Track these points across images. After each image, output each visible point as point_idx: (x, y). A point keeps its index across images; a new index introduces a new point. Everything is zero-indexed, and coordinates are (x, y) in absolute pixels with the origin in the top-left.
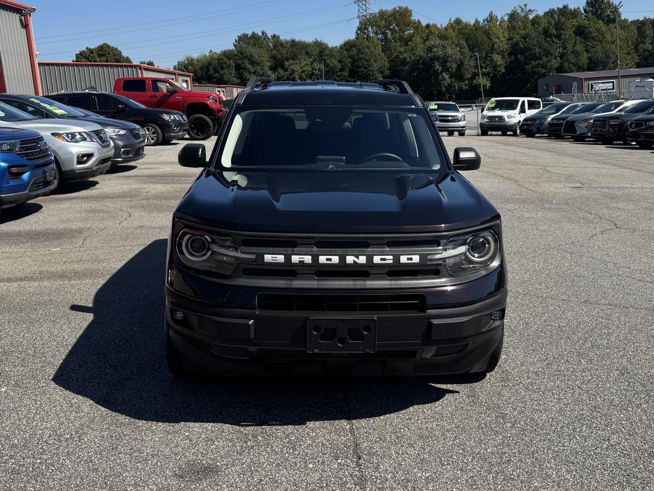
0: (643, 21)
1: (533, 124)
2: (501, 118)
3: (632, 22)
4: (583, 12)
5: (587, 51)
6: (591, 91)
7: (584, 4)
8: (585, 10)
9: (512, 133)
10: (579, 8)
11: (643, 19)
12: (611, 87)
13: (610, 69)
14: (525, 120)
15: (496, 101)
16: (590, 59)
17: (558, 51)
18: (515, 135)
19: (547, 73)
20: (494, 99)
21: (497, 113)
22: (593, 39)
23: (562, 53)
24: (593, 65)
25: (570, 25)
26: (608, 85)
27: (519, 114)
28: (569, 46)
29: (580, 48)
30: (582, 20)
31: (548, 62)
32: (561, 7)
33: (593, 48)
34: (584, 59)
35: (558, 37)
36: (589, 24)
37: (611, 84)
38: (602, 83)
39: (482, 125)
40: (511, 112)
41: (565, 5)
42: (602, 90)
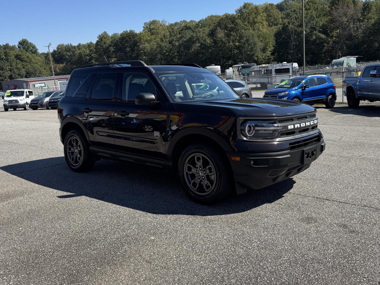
0: (47, 53)
1: (38, 103)
2: (17, 101)
3: (41, 54)
4: (18, 48)
5: (24, 68)
6: (34, 88)
7: (18, 44)
8: (19, 47)
9: (23, 109)
10: (15, 45)
11: (47, 52)
12: (44, 86)
13: (37, 77)
14: (32, 101)
15: (10, 92)
16: (26, 71)
17: (8, 68)
18: (25, 109)
19: (3, 79)
20: (9, 91)
21: (13, 98)
22: (26, 61)
23: (10, 68)
24: (28, 75)
25: (12, 53)
26: (42, 84)
27: (26, 98)
28: (14, 64)
29: (19, 66)
30: (17, 51)
31: (3, 73)
32: (5, 44)
33: (26, 66)
34: (23, 72)
35: (7, 60)
36: (23, 54)
37: (44, 84)
38: (39, 83)
39: (5, 105)
40: (21, 98)
41: (7, 43)
42: (39, 87)
